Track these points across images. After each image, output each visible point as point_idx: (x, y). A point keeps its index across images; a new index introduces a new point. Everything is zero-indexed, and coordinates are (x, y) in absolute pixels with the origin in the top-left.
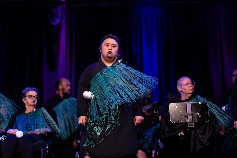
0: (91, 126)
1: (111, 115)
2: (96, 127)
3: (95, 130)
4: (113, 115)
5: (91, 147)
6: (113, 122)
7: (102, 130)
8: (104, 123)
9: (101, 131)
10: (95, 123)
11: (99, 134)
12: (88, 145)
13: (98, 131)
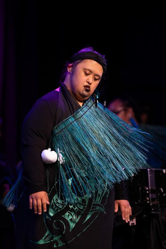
0: (59, 211)
1: (98, 195)
2: (69, 212)
3: (66, 218)
4: (101, 195)
5: (55, 246)
6: (98, 208)
7: (78, 219)
8: (84, 208)
9: (77, 221)
10: (68, 206)
11: (72, 225)
12: (49, 242)
13: (71, 220)
